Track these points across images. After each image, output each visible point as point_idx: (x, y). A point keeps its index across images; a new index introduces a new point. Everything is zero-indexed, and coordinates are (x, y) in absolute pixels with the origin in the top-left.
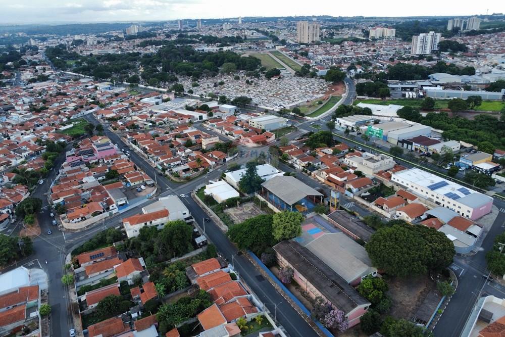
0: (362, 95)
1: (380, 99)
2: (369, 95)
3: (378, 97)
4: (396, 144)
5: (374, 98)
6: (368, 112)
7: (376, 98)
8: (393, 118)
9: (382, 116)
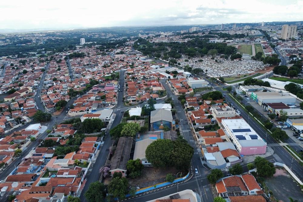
0: (278, 74)
1: (289, 77)
2: (283, 74)
3: (288, 76)
4: (261, 105)
5: (285, 77)
6: (268, 84)
7: (286, 77)
8: (282, 90)
9: (275, 88)
